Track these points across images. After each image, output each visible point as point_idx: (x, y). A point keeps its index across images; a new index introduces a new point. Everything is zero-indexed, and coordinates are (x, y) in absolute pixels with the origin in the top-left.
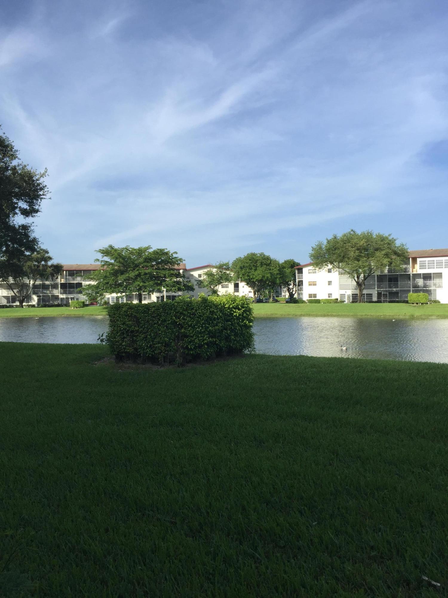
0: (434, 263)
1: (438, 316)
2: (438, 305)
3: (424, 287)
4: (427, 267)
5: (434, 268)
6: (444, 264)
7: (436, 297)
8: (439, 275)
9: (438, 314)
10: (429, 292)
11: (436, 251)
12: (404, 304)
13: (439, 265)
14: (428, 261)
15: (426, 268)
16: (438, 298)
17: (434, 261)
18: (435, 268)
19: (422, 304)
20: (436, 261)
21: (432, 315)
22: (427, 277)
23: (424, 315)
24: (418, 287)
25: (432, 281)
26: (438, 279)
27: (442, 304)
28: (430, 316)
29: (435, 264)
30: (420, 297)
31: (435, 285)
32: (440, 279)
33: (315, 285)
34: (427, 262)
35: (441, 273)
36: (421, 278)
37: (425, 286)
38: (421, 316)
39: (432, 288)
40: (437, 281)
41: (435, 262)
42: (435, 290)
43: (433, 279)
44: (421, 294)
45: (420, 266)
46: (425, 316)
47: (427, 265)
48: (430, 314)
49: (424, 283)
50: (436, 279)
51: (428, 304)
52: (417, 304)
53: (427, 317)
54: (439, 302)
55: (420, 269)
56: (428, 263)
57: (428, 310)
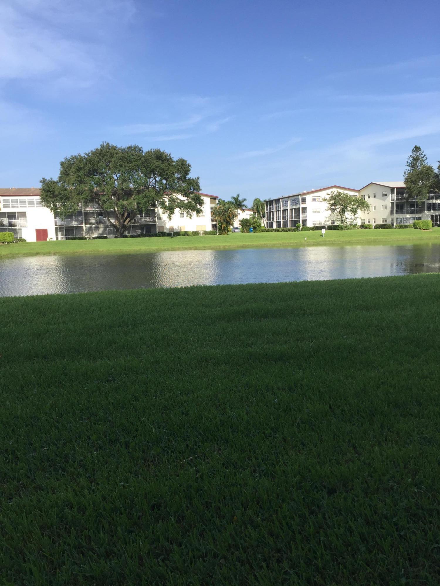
0: (17, 202)
1: (25, 254)
2: (24, 243)
3: (9, 226)
4: (11, 206)
5: (18, 207)
6: (27, 203)
7: (22, 236)
8: (24, 214)
9: (24, 252)
10: (15, 231)
11: (19, 189)
13: (23, 203)
14: (12, 200)
15: (10, 207)
16: (24, 237)
17: (17, 200)
18: (19, 207)
19: (8, 243)
20: (20, 200)
21: (19, 254)
22: (12, 216)
23: (11, 253)
24: (4, 226)
25: (17, 220)
26: (22, 218)
27: (28, 243)
28: (16, 254)
29: (19, 203)
30: (6, 236)
31: (20, 224)
32: (25, 218)
34: (10, 201)
35: (25, 212)
36: (5, 217)
37: (10, 225)
38: (8, 254)
39: (18, 227)
40: (21, 220)
41: (19, 201)
42: (20, 229)
43: (18, 218)
44: (7, 233)
45: (4, 205)
46: (12, 255)
47: (11, 203)
48: (17, 252)
49: (9, 222)
50: (21, 218)
51: (14, 242)
52: (3, 243)
53: (14, 256)
54: (25, 241)
55: (4, 207)
56: (12, 202)
57: (15, 248)
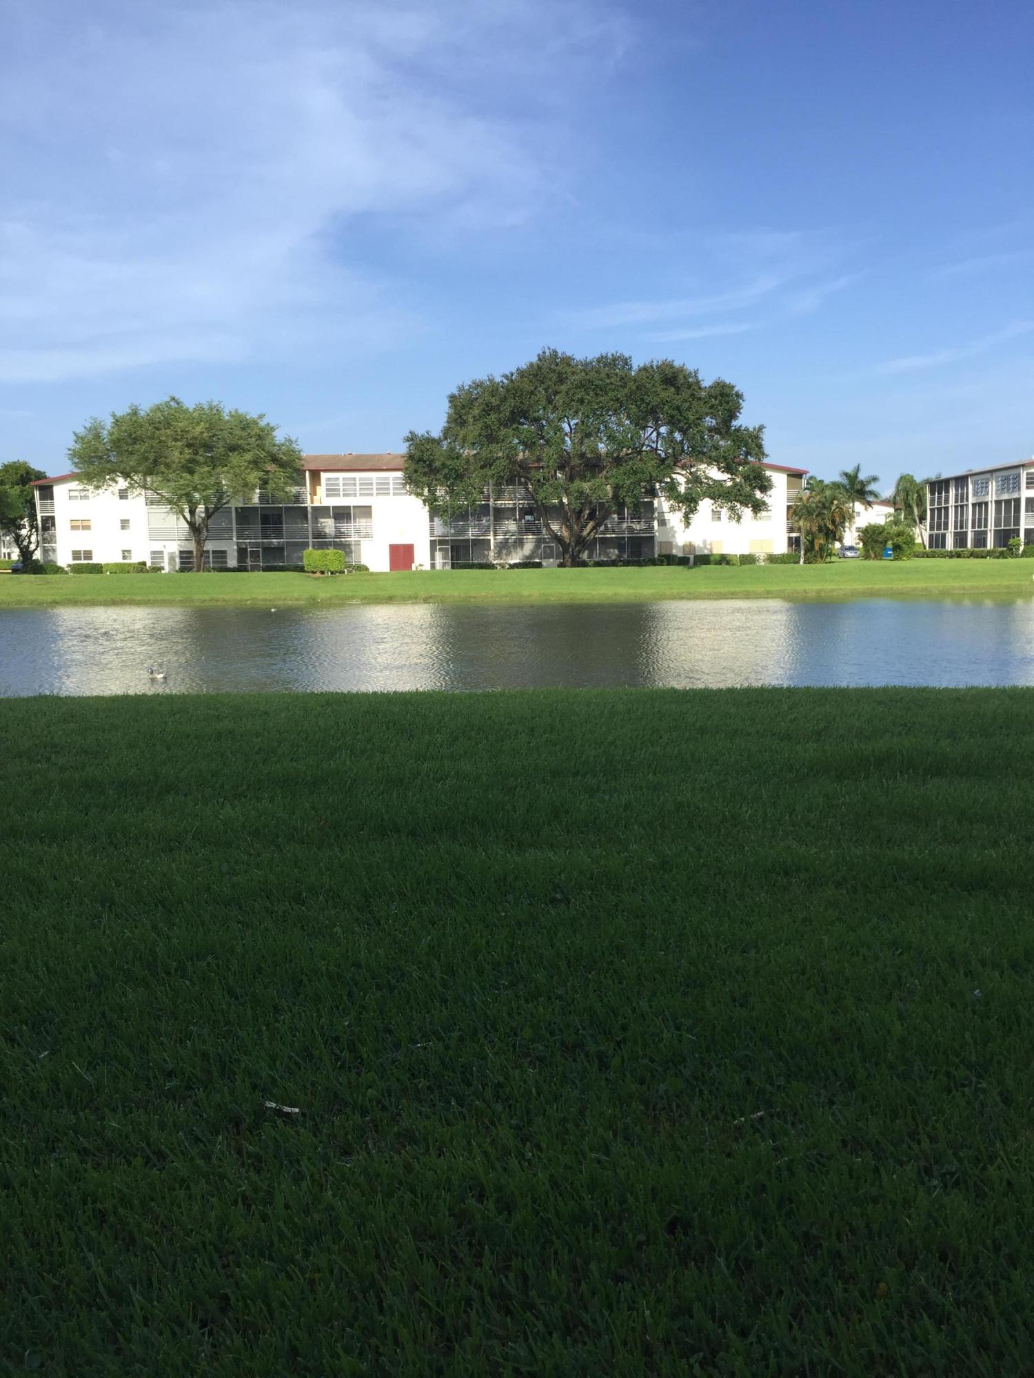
0: (355, 484)
1: (365, 598)
2: (364, 575)
3: (336, 537)
4: (341, 493)
5: (355, 495)
6: (375, 487)
7: (360, 558)
8: (366, 511)
9: (364, 594)
10: (346, 548)
11: (359, 457)
12: (295, 574)
13: (366, 488)
14: (344, 479)
15: (339, 495)
16: (364, 561)
17: (355, 479)
18: (358, 494)
19: (332, 573)
20: (360, 479)
21: (353, 597)
22: (342, 514)
23: (337, 596)
24: (325, 536)
25: (352, 524)
26: (364, 520)
27: (372, 574)
28: (348, 598)
29: (358, 487)
30: (328, 557)
31: (358, 532)
32: (369, 520)
33: (88, 528)
34: (341, 482)
35: (370, 507)
36: (330, 518)
37: (339, 534)
38: (330, 598)
39: (353, 539)
40: (361, 523)
41: (358, 482)
42: (358, 544)
43: (355, 519)
44: (331, 551)
45: (327, 490)
46: (340, 599)
47: (341, 487)
48: (349, 594)
49: (336, 527)
50: (361, 520)
51: (344, 572)
52: (322, 573)
53: (341, 602)
54: (367, 569)
55: (328, 495)
56: (344, 485)
57: (345, 586)
